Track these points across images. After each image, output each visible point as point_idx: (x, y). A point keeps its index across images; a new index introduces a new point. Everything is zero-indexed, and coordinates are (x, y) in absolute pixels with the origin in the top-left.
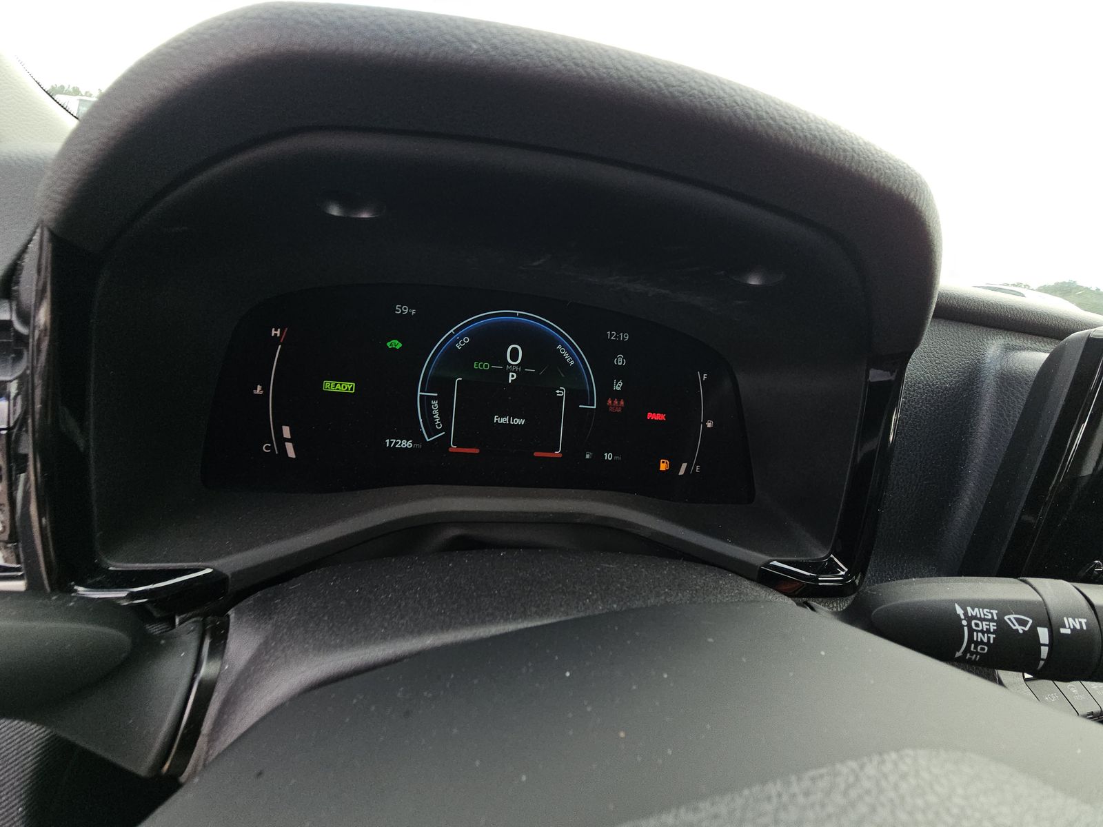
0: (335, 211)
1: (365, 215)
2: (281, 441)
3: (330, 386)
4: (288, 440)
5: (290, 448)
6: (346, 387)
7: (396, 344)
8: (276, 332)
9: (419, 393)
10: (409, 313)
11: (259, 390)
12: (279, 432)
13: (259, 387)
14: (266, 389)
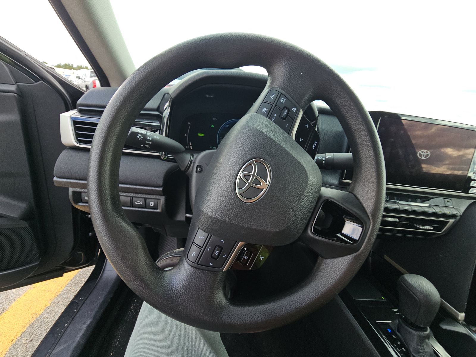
0: (207, 96)
1: (212, 96)
2: (190, 145)
3: (199, 135)
4: (191, 145)
5: (191, 147)
6: (202, 135)
7: (213, 126)
8: (189, 123)
9: (218, 137)
10: (216, 120)
11: (186, 135)
12: (189, 144)
13: (186, 134)
14: (187, 135)
